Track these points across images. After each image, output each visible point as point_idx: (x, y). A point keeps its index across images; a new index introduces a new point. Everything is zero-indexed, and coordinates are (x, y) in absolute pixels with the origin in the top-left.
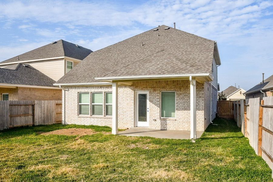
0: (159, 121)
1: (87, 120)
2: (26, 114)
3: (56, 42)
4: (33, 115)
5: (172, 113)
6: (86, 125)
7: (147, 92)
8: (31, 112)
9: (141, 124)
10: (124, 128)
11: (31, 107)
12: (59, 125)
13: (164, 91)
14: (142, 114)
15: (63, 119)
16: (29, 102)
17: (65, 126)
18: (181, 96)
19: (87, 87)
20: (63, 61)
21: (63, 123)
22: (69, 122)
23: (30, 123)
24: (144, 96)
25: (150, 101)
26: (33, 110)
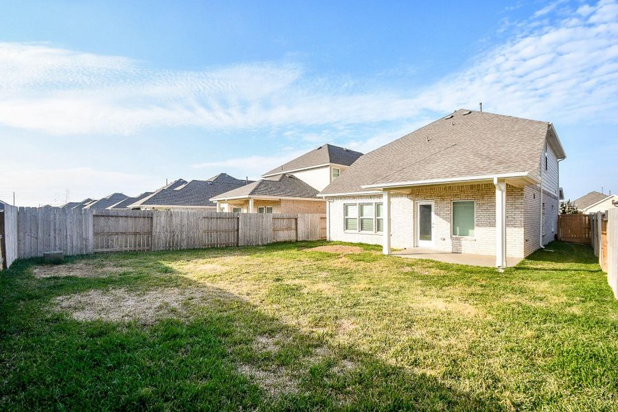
0: (449, 240)
1: (355, 236)
2: (289, 228)
3: (321, 148)
4: (296, 230)
5: (470, 231)
6: (353, 242)
7: (432, 203)
8: (294, 226)
9: (423, 244)
10: (400, 248)
11: (294, 221)
12: (324, 241)
13: (457, 200)
14: (425, 231)
15: (328, 235)
16: (292, 216)
17: (329, 242)
18: (485, 207)
19: (354, 197)
20: (328, 169)
21: (328, 239)
22: (334, 238)
23: (293, 238)
24: (429, 207)
25: (436, 214)
26: (296, 224)
